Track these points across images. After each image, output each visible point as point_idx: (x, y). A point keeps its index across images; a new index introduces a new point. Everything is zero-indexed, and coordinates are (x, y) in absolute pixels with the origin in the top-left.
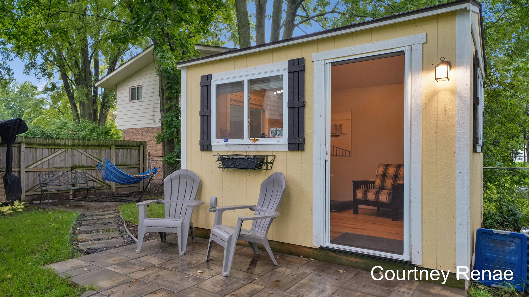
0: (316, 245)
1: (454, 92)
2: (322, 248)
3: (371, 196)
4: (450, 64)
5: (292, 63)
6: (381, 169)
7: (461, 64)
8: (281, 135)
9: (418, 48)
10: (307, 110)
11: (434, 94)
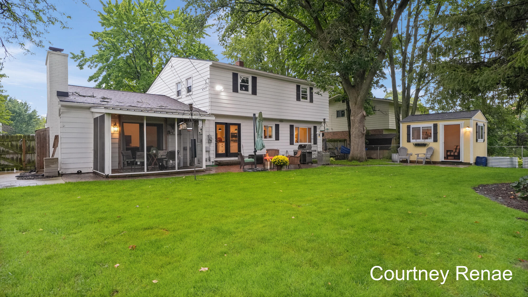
0: (441, 161)
1: (470, 132)
2: (442, 161)
3: (452, 154)
4: (469, 127)
5: (434, 124)
6: (455, 147)
7: (471, 127)
8: (431, 139)
9: (463, 124)
10: (438, 134)
11: (466, 132)
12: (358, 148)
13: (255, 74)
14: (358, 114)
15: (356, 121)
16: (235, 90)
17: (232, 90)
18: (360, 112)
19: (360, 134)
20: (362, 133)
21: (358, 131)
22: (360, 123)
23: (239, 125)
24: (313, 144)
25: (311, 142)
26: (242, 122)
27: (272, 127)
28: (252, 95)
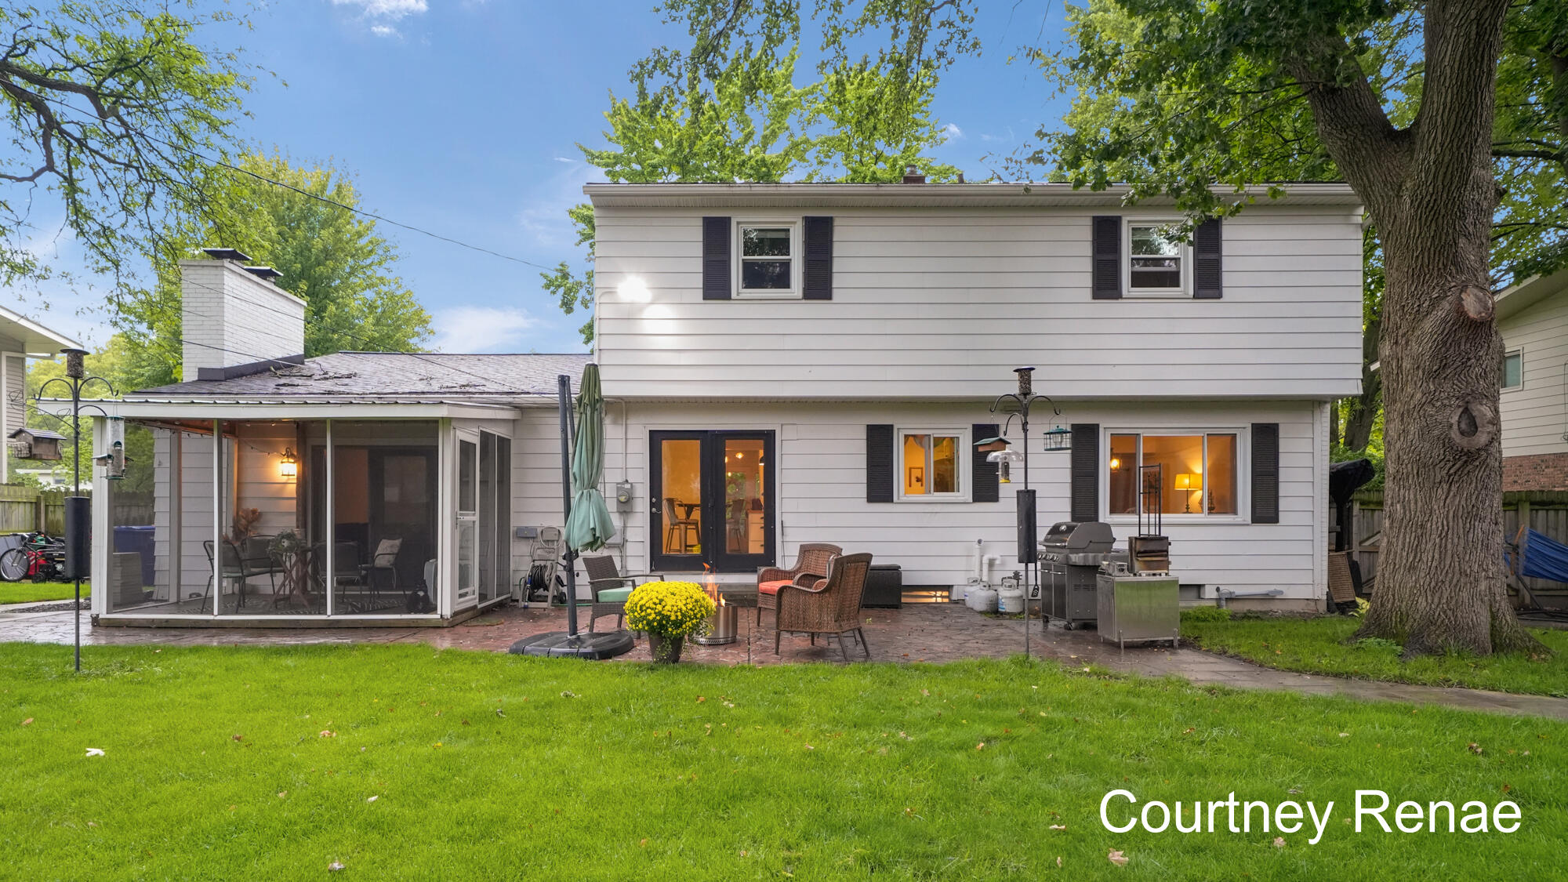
12: (1416, 550)
13: (820, 207)
14: (1419, 316)
15: (1407, 364)
16: (716, 287)
17: (700, 293)
18: (1434, 304)
19: (1438, 452)
20: (1446, 443)
21: (1422, 437)
22: (1434, 375)
23: (768, 438)
24: (1249, 521)
25: (1234, 512)
26: (782, 425)
27: (958, 438)
28: (804, 301)
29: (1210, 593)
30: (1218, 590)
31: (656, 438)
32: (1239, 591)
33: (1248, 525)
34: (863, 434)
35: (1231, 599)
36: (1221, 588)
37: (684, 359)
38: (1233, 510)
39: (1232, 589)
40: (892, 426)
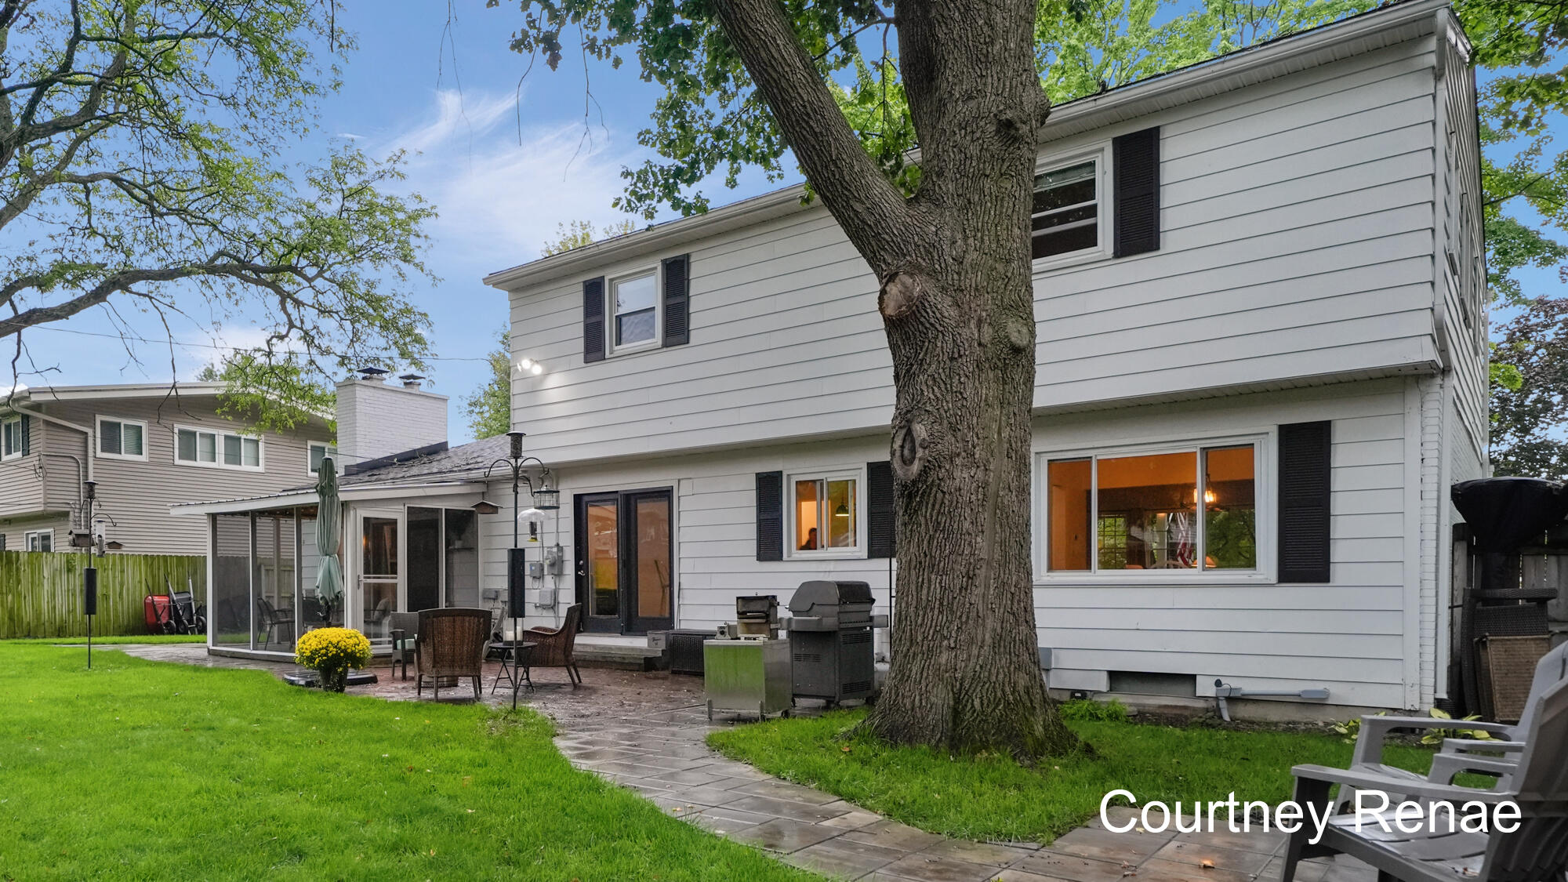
13: (677, 246)
16: (593, 349)
17: (583, 356)
23: (668, 495)
24: (1274, 578)
25: (1251, 563)
26: (679, 481)
27: (854, 481)
28: (665, 349)
29: (1206, 688)
30: (1218, 683)
31: (580, 503)
32: (1249, 688)
33: (1272, 585)
34: (752, 483)
35: (1233, 700)
36: (1224, 680)
37: (573, 424)
38: (1249, 561)
39: (1234, 684)
40: (781, 472)
